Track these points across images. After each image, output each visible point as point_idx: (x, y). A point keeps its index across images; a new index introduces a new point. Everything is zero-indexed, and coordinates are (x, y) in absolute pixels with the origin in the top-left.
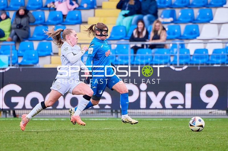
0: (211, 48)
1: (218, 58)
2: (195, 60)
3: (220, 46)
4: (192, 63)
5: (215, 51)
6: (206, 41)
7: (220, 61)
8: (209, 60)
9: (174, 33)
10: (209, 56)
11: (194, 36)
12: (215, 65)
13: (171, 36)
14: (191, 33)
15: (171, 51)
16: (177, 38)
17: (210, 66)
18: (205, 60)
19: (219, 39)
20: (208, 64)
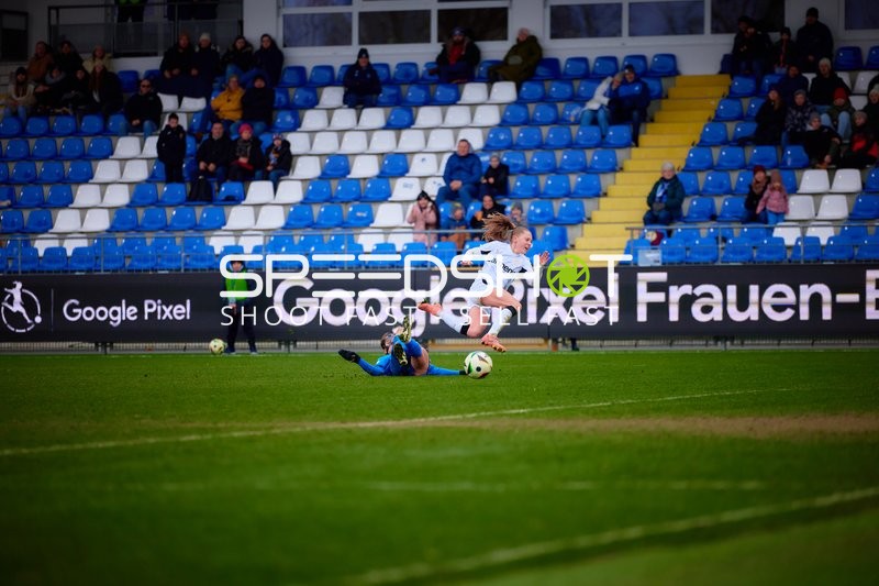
0: (70, 247)
1: (81, 261)
2: (46, 265)
3: (84, 243)
4: (41, 269)
5: (77, 251)
6: (63, 236)
7: (83, 266)
8: (67, 266)
9: (13, 224)
10: (68, 258)
11: (44, 227)
12: (77, 273)
13: (9, 229)
14: (40, 223)
15: (9, 252)
16: (18, 231)
17: (69, 274)
18: (61, 265)
19: (82, 233)
20: (66, 271)
